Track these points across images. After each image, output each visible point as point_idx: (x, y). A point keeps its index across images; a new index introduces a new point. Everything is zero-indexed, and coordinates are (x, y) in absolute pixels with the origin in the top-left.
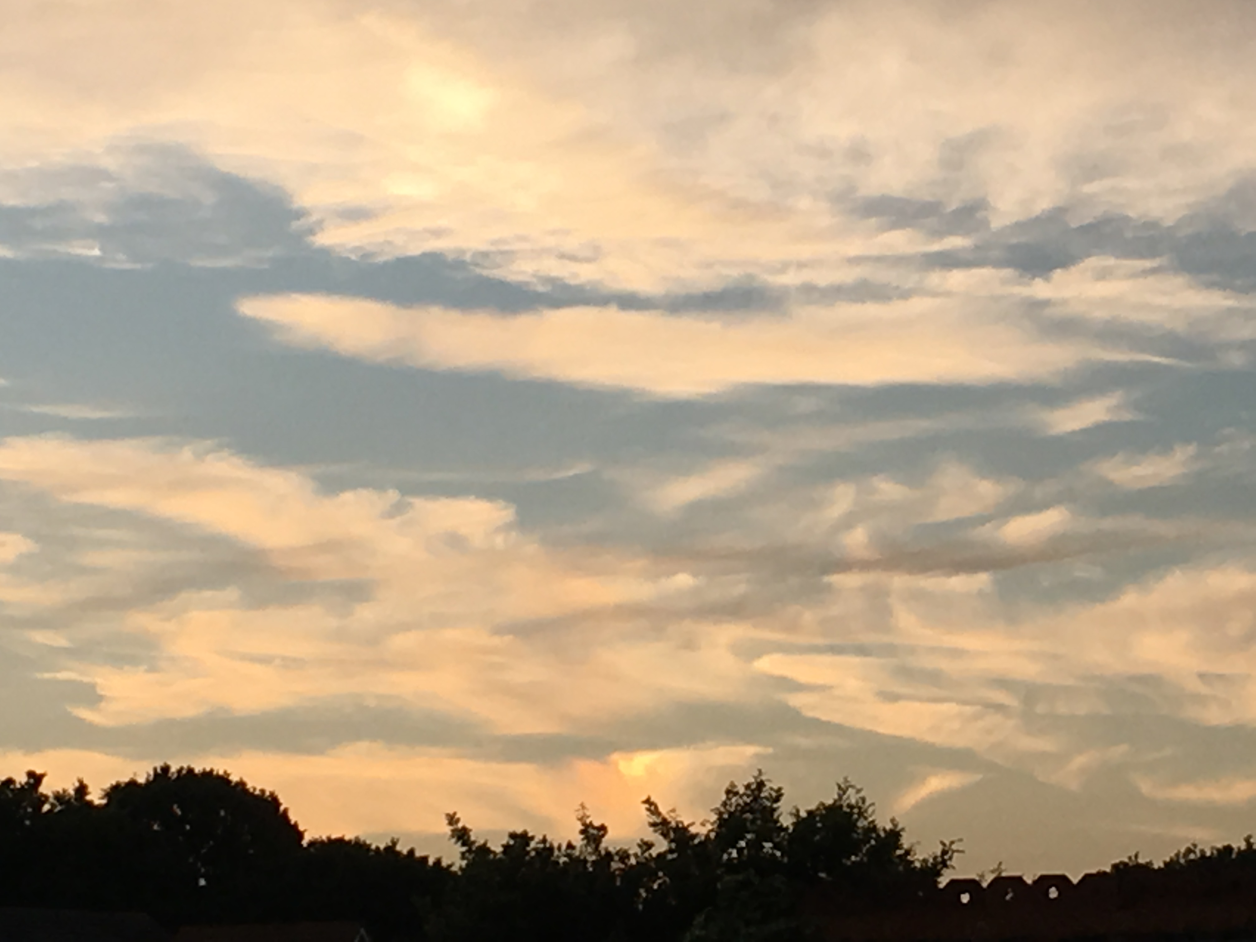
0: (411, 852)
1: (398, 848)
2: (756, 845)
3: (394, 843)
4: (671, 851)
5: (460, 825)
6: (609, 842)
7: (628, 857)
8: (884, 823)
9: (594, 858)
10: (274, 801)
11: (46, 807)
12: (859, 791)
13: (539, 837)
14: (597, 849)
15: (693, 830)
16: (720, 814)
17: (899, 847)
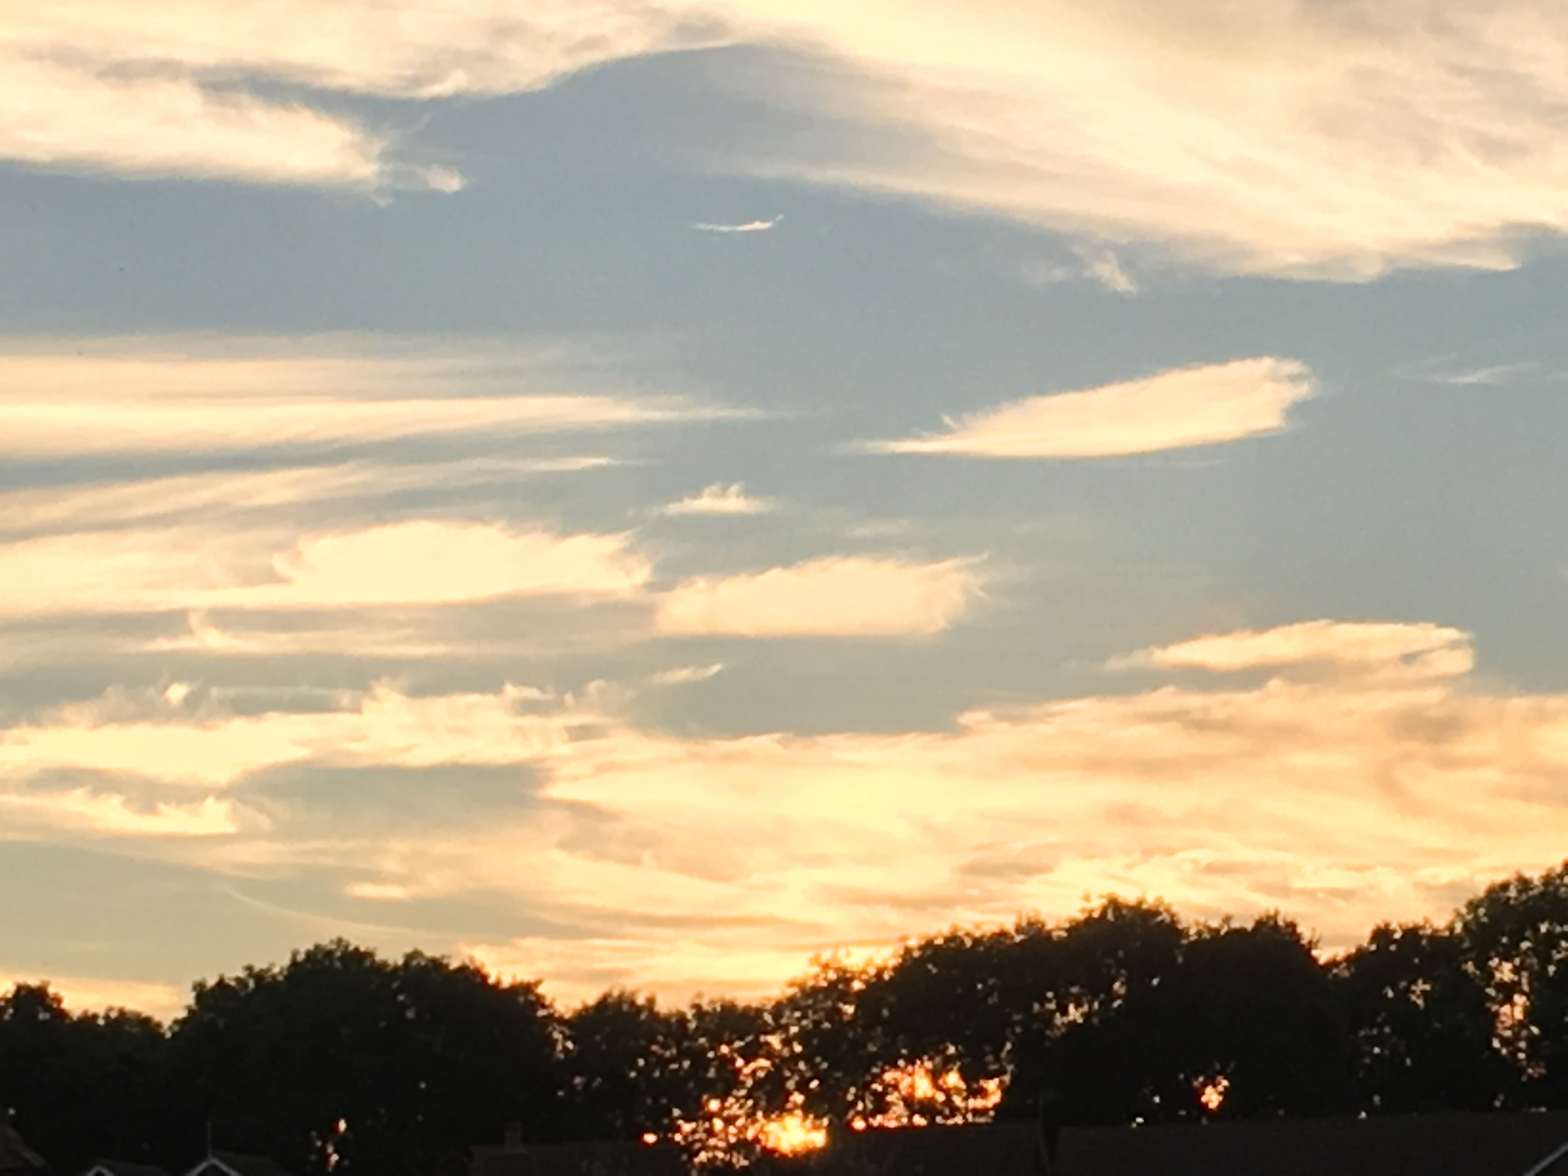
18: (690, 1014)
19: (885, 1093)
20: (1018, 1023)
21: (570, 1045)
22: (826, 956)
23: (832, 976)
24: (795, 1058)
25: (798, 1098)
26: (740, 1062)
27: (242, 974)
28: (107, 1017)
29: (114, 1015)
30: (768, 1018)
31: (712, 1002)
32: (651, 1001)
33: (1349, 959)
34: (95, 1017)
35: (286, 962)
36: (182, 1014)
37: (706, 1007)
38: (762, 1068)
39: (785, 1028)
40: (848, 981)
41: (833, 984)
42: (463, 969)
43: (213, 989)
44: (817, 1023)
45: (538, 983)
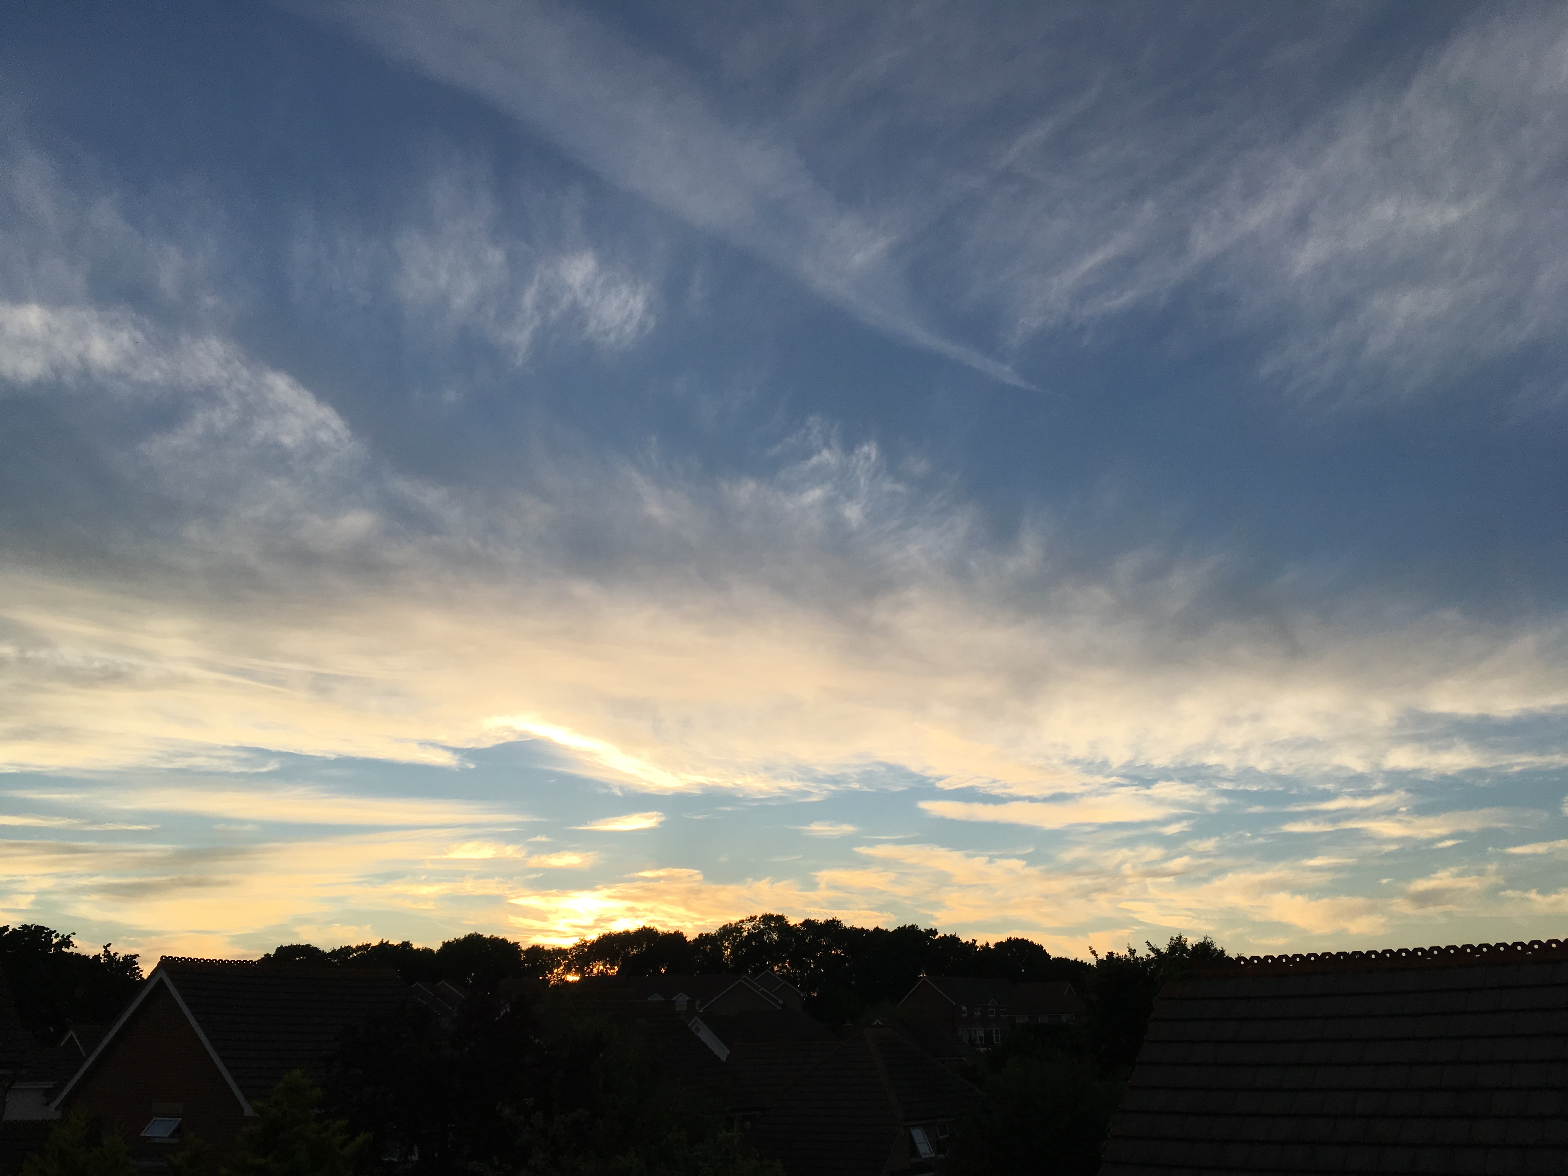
0: (1082, 961)
1: (1078, 960)
2: (1181, 955)
3: (1077, 959)
4: (1156, 957)
5: (1093, 950)
6: (1137, 955)
7: (1143, 959)
8: (1219, 948)
9: (1132, 959)
10: (1042, 947)
11: (978, 949)
12: (1211, 938)
13: (1116, 953)
14: (1133, 956)
15: (1162, 951)
16: (1169, 946)
17: (1225, 955)
18: (551, 950)
19: (593, 968)
20: (623, 953)
21: (525, 957)
22: (582, 938)
23: (583, 942)
24: (574, 960)
25: (574, 969)
26: (562, 961)
27: (453, 940)
28: (422, 949)
29: (424, 949)
30: (569, 951)
31: (557, 948)
32: (543, 947)
33: (693, 940)
34: (420, 949)
35: (463, 937)
36: (439, 948)
37: (555, 949)
38: (566, 962)
39: (572, 954)
40: (586, 944)
41: (583, 944)
42: (502, 939)
43: (446, 943)
44: (579, 953)
45: (519, 943)
